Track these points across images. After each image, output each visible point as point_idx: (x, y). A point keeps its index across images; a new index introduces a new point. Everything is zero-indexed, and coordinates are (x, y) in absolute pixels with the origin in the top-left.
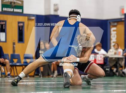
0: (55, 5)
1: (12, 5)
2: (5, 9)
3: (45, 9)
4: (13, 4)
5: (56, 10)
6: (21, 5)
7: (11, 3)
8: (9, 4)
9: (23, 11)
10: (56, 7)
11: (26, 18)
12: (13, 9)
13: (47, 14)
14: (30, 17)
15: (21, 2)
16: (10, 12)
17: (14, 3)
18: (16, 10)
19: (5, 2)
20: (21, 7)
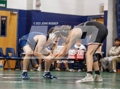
3: (28, 4)
5: (38, 6)
9: (6, 6)
10: (38, 2)
11: (9, 12)
14: (13, 12)
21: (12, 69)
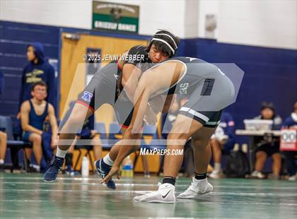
0: (208, 17)
1: (116, 15)
2: (99, 24)
3: (186, 25)
4: (116, 13)
5: (210, 28)
6: (135, 16)
7: (113, 10)
8: (108, 13)
9: (137, 28)
10: (211, 21)
12: (116, 25)
13: (191, 36)
15: (135, 9)
16: (110, 30)
17: (120, 11)
18: (122, 27)
19: (100, 9)
20: (134, 21)
21: (152, 173)
